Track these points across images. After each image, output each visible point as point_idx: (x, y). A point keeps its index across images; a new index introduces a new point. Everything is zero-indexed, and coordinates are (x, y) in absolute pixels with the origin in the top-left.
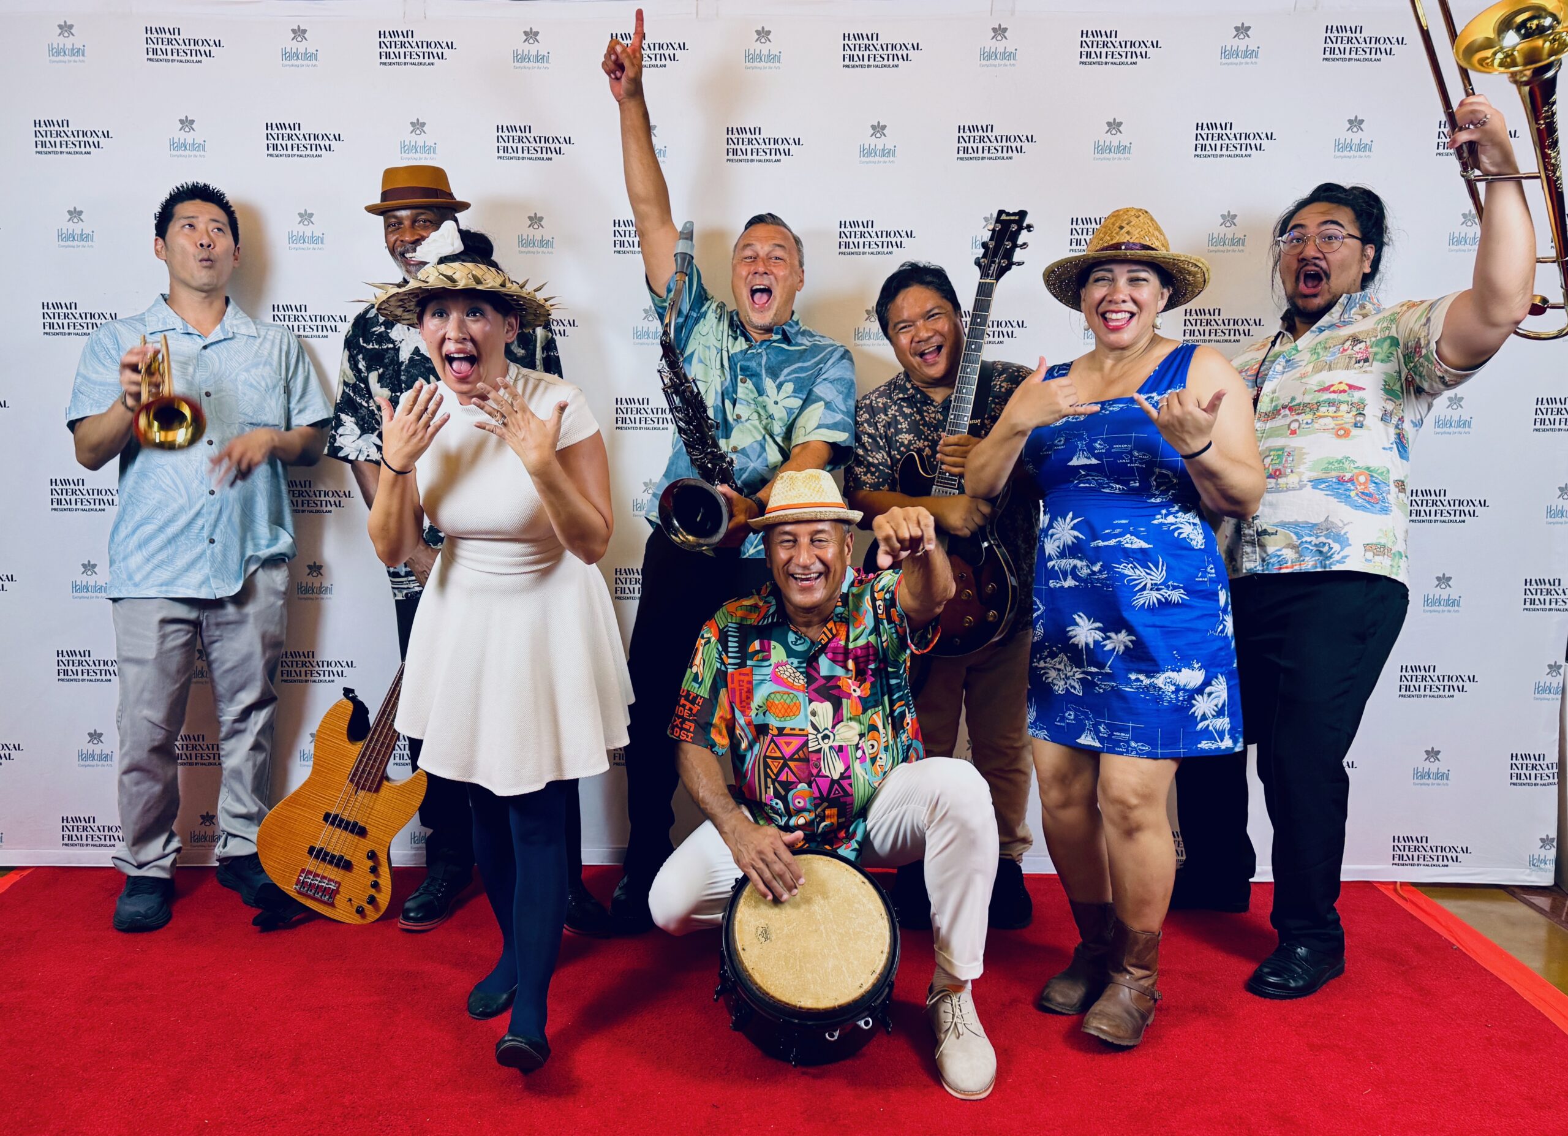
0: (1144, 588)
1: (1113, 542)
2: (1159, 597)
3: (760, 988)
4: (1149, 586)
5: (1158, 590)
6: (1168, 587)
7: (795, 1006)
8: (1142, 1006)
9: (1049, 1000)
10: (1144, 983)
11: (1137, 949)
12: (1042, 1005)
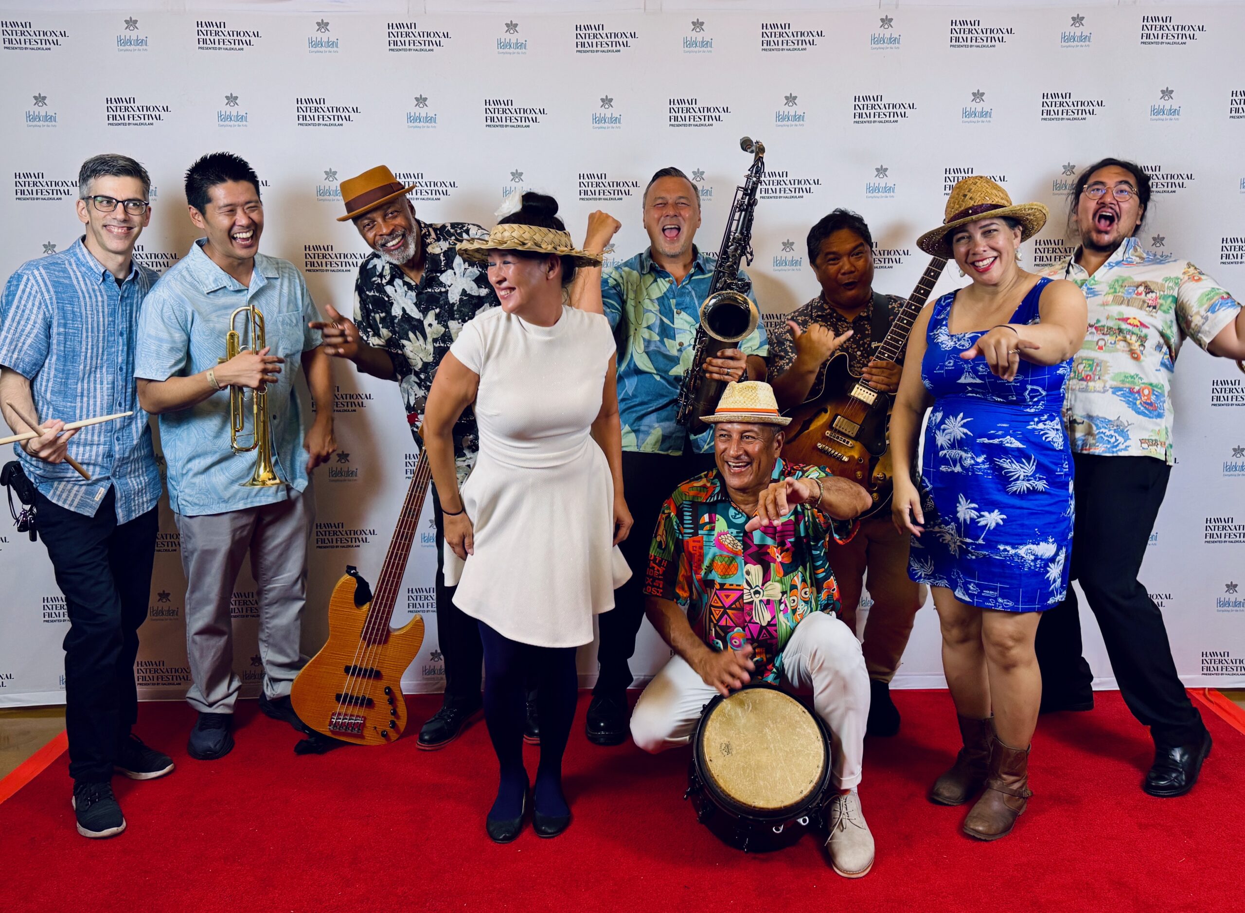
0: (1017, 479)
1: (996, 441)
2: (1029, 486)
3: (723, 791)
4: (1022, 477)
5: (1028, 480)
6: (1035, 479)
7: (751, 806)
8: (1013, 806)
9: (938, 795)
10: (1015, 786)
11: (1009, 760)
12: (933, 798)
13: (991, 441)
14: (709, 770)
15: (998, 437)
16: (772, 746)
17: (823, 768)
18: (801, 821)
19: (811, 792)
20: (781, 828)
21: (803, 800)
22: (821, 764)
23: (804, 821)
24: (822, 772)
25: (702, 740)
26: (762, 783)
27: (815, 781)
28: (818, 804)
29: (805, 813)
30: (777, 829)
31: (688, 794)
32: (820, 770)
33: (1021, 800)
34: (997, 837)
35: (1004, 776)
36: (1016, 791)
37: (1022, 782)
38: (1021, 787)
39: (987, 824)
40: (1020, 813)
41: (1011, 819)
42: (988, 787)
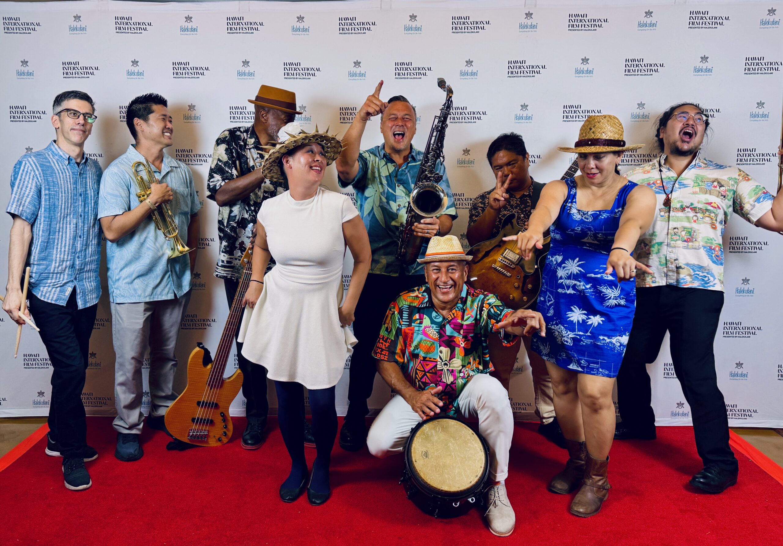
0: (610, 299)
1: (599, 276)
2: (616, 302)
3: (423, 480)
4: (612, 297)
5: (616, 299)
6: (620, 299)
7: (439, 489)
8: (600, 495)
9: (554, 487)
10: (600, 483)
11: (596, 467)
12: (551, 489)
13: (596, 276)
14: (414, 467)
15: (600, 273)
16: (453, 454)
17: (484, 468)
18: (470, 500)
19: (477, 482)
20: (458, 504)
21: (471, 487)
22: (483, 465)
23: (472, 500)
24: (484, 471)
25: (411, 449)
26: (446, 476)
27: (479, 476)
28: (481, 490)
29: (473, 495)
30: (456, 504)
31: (401, 481)
32: (482, 469)
33: (604, 491)
34: (591, 515)
35: (594, 477)
36: (601, 486)
37: (604, 480)
38: (604, 483)
39: (584, 507)
40: (605, 499)
41: (599, 503)
42: (585, 483)
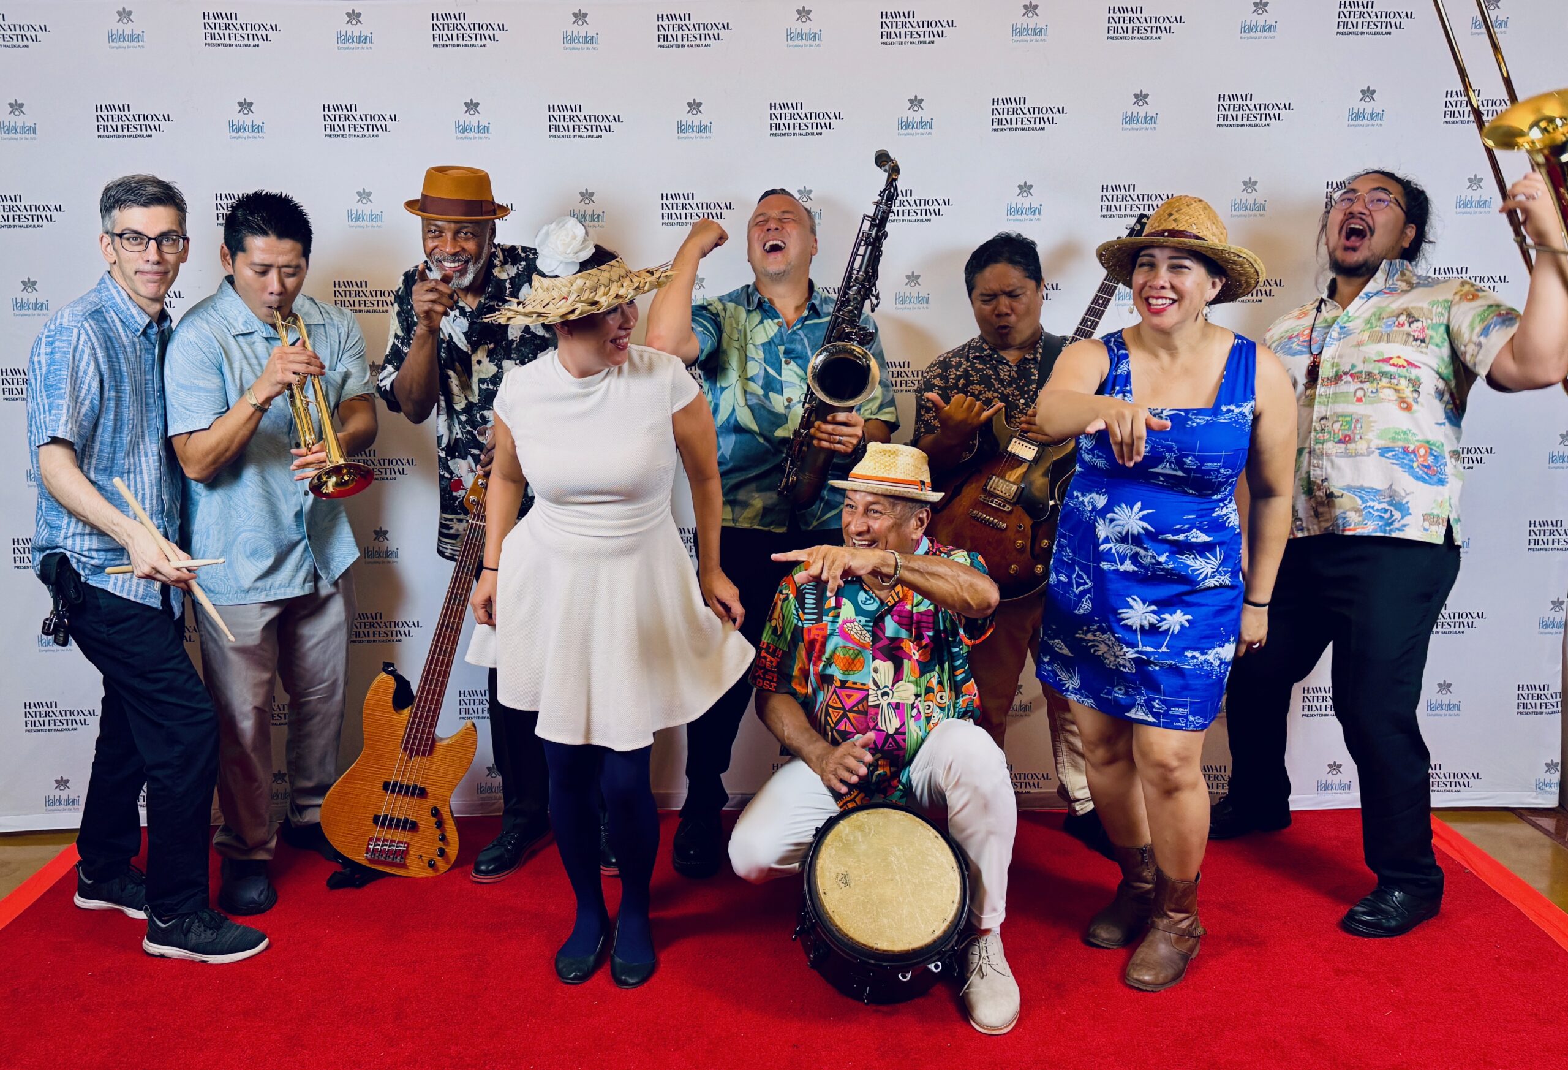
0: (1206, 578)
1: (1181, 537)
2: (1216, 581)
3: (839, 930)
4: (1209, 574)
6: (1222, 574)
7: (872, 948)
8: (1184, 948)
9: (1095, 936)
10: (1184, 925)
11: (1176, 896)
12: (1088, 941)
13: (1176, 537)
14: (822, 905)
15: (1184, 531)
16: (897, 877)
17: (959, 903)
18: (932, 967)
19: (945, 932)
20: (909, 975)
21: (935, 942)
22: (956, 900)
23: (937, 967)
24: (958, 909)
25: (815, 870)
26: (885, 921)
27: (949, 919)
28: (953, 947)
29: (937, 957)
30: (905, 977)
31: (796, 933)
32: (955, 907)
33: (1191, 942)
34: (1167, 986)
35: (1171, 914)
36: (1185, 930)
37: (1192, 919)
38: (1191, 925)
39: (1153, 972)
40: (1193, 956)
41: (1182, 964)
42: (1153, 926)
